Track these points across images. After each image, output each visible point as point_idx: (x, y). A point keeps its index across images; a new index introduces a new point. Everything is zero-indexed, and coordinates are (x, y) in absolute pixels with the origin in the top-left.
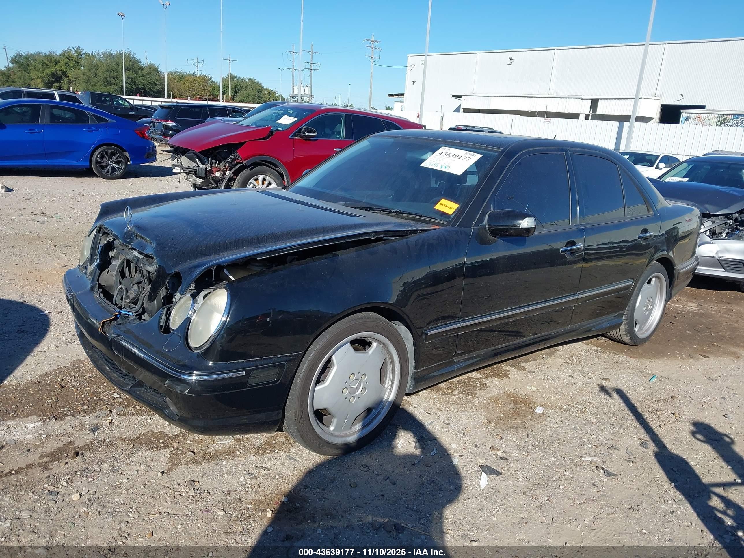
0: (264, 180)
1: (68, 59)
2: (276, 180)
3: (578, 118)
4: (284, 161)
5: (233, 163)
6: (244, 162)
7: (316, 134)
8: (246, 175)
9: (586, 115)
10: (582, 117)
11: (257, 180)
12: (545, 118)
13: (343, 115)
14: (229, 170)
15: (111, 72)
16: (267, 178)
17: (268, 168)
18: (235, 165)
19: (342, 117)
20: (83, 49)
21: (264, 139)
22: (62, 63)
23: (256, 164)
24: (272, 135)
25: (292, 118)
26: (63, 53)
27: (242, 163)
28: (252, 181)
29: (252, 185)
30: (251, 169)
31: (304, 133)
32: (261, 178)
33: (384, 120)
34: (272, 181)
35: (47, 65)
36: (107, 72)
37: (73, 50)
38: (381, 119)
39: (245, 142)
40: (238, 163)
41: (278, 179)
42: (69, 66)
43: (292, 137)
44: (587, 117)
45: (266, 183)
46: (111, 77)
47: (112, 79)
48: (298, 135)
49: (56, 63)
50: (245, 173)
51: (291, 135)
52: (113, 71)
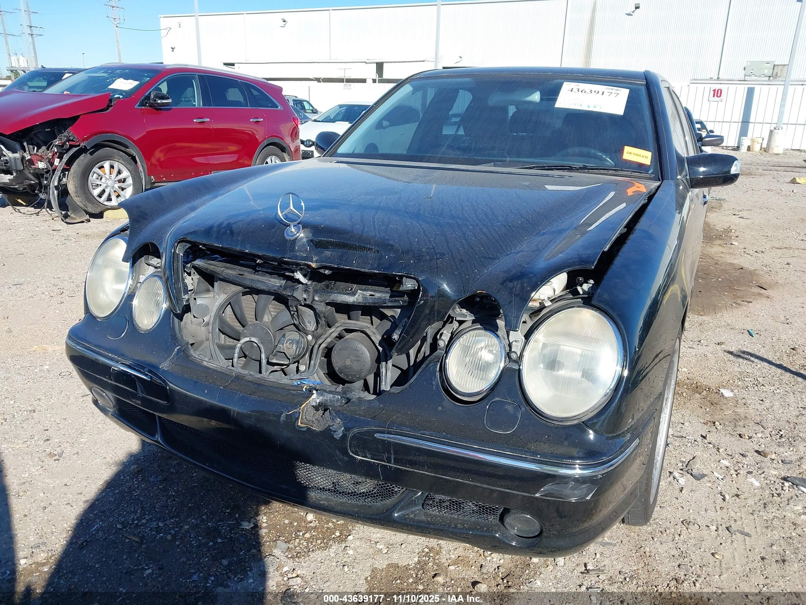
0: (112, 167)
2: (128, 166)
3: (366, 82)
4: (135, 139)
5: (65, 147)
6: (82, 144)
7: (170, 101)
8: (86, 162)
9: (373, 80)
10: (369, 81)
11: (101, 167)
12: (345, 83)
13: (195, 76)
14: (58, 158)
16: (116, 165)
17: (115, 151)
18: (68, 150)
19: (194, 78)
21: (102, 110)
23: (98, 147)
24: (111, 106)
25: (130, 81)
27: (79, 145)
28: (96, 169)
29: (95, 175)
30: (91, 154)
31: (155, 101)
32: (107, 165)
33: (242, 81)
34: (122, 168)
38: (239, 80)
39: (79, 116)
40: (71, 147)
41: (131, 165)
43: (139, 106)
44: (374, 81)
45: (115, 171)
48: (146, 103)
50: (84, 159)
51: (138, 104)
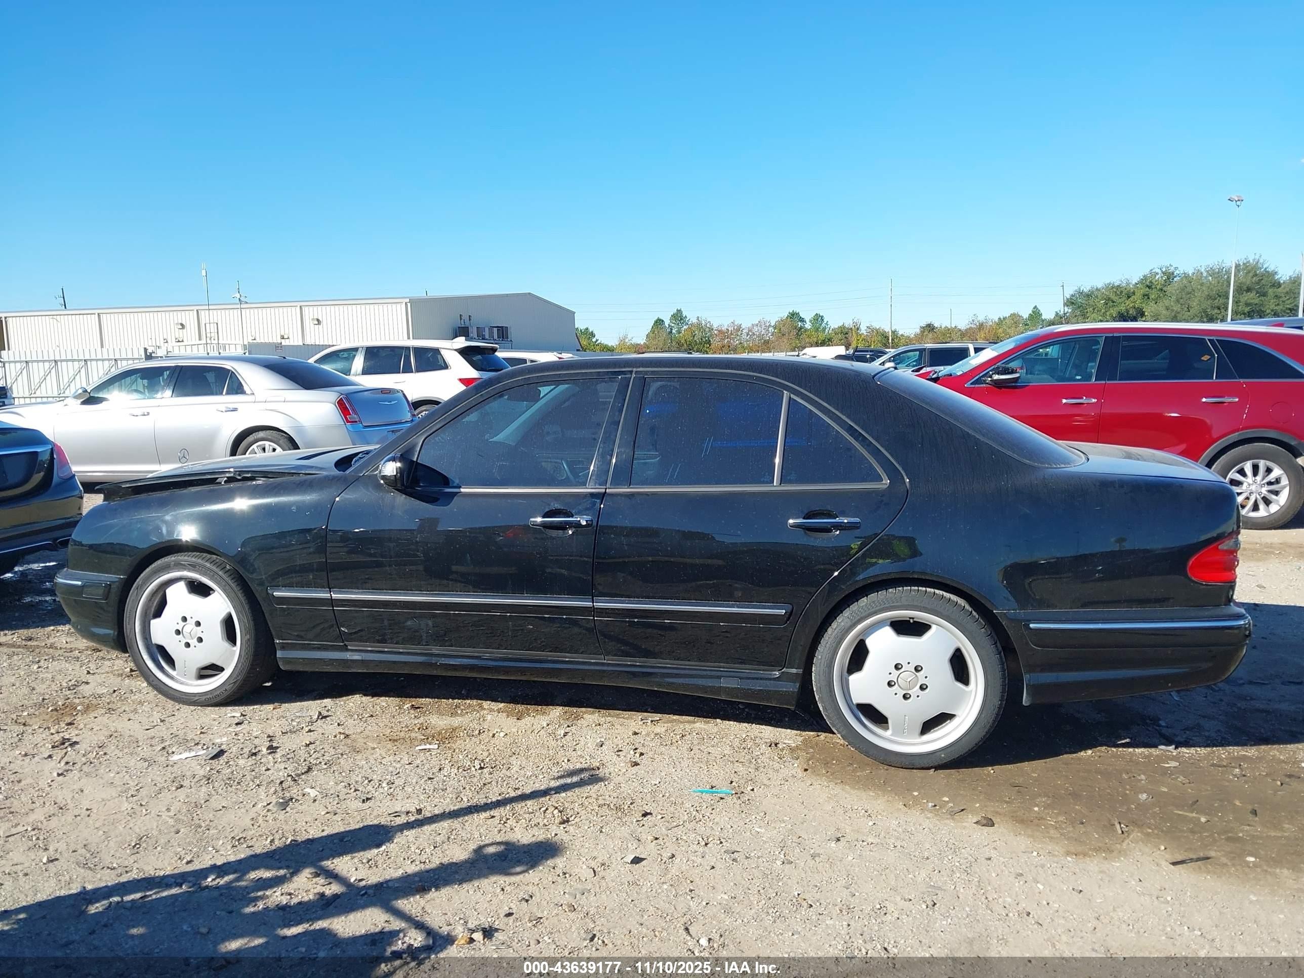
1: (1149, 287)
15: (1216, 299)
20: (1176, 268)
22: (1137, 297)
26: (1141, 282)
35: (1113, 302)
36: (1208, 299)
37: (1159, 271)
42: (1148, 298)
46: (1213, 308)
47: (1216, 311)
49: (1129, 297)
52: (1220, 296)
